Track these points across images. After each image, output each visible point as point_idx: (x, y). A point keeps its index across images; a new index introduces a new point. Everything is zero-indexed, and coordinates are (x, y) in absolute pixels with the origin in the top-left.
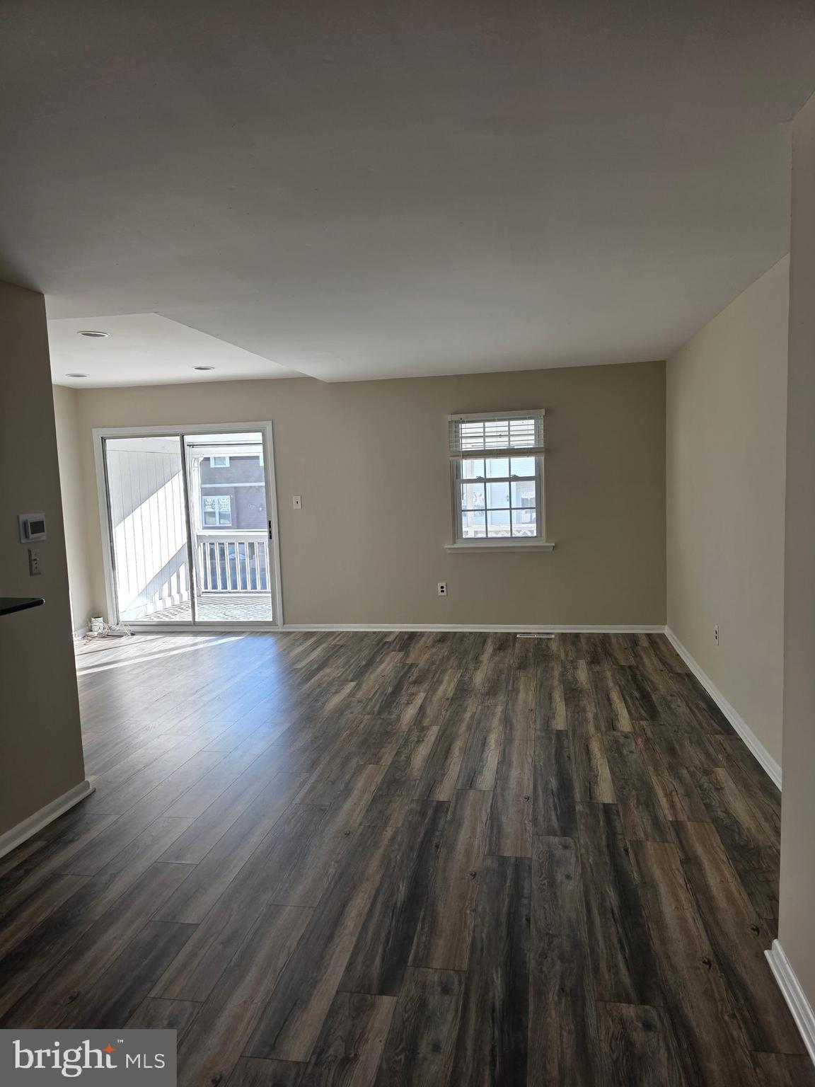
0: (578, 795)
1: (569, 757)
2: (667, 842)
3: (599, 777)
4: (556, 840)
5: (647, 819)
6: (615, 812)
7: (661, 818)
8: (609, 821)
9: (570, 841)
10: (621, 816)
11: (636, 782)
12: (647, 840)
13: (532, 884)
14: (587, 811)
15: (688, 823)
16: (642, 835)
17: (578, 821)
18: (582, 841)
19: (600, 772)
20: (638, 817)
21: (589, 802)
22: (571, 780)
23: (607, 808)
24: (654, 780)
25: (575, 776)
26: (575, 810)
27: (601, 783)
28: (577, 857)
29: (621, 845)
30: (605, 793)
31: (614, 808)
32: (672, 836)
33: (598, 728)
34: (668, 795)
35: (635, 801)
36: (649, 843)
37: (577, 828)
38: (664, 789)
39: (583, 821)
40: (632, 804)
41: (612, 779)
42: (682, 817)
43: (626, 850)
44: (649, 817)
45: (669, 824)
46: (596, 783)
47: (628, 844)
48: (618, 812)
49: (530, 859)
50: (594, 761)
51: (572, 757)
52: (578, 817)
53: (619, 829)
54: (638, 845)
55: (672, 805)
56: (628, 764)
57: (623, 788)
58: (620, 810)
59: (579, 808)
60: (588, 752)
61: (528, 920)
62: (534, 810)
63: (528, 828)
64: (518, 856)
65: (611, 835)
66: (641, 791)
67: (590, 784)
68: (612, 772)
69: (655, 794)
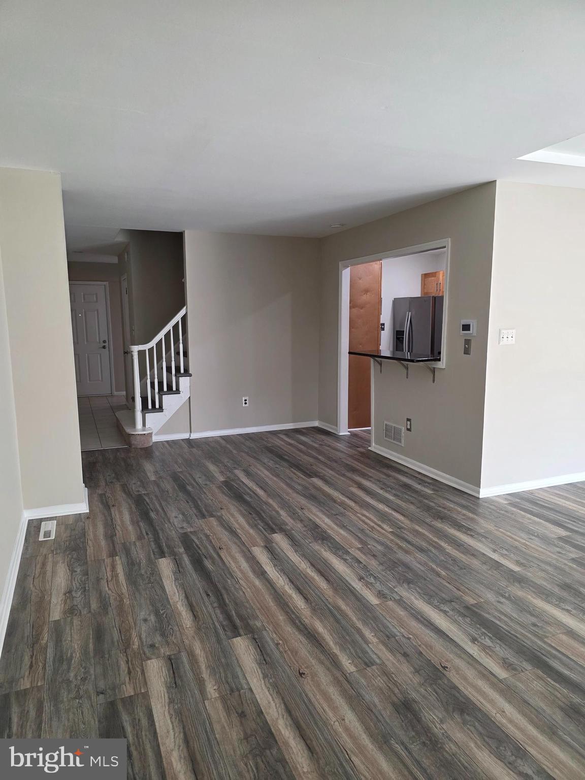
0: (186, 560)
1: (208, 595)
2: (122, 543)
3: (173, 579)
4: (189, 530)
5: (133, 554)
6: (156, 554)
7: (124, 556)
8: (160, 547)
9: (181, 531)
10: (151, 551)
11: (141, 581)
12: (134, 542)
13: (192, 512)
14: (175, 550)
15: (105, 557)
16: (137, 543)
17: (180, 542)
18: (174, 532)
19: (173, 585)
20: (140, 554)
21: (175, 555)
22: (196, 570)
23: (162, 555)
24: (124, 589)
25: (195, 576)
26: (184, 548)
27: (171, 574)
28: (174, 525)
29: (150, 536)
30: (165, 566)
31: (157, 556)
32: (118, 547)
33: (191, 655)
34: (115, 576)
35: (142, 565)
36: (134, 540)
37: (179, 538)
38: (117, 581)
39: (176, 543)
40: (144, 562)
41: (162, 580)
42: (108, 561)
43: (147, 534)
44: (132, 555)
45: (119, 554)
46: (174, 573)
47: (146, 537)
48: (154, 554)
49: (198, 519)
50: (183, 596)
51: (204, 595)
52: (180, 545)
53: (152, 543)
54: (140, 538)
55: (113, 568)
56: (148, 602)
57: (152, 574)
58: (152, 556)
59: (182, 550)
60: (191, 607)
61: (188, 502)
62: (211, 542)
63: (208, 532)
64: (206, 519)
65: (157, 540)
66: (137, 575)
67: (179, 571)
68: (163, 588)
69: (125, 574)
